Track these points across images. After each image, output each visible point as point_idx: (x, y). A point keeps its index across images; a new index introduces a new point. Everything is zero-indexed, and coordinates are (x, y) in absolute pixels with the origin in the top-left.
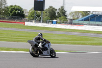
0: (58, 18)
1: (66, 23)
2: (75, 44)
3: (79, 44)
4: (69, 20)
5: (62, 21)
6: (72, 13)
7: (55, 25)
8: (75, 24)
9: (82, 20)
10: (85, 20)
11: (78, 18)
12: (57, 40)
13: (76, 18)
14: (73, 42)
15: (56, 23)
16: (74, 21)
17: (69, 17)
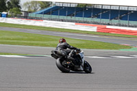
0: (9, 9)
1: (20, 17)
2: (32, 45)
3: (37, 45)
4: (23, 13)
5: (14, 14)
6: (28, 3)
7: (5, 18)
8: (32, 18)
9: (42, 13)
10: (46, 13)
11: (35, 10)
12: (8, 39)
13: (33, 10)
14: (29, 42)
15: (7, 16)
16: (30, 15)
17: (23, 9)
